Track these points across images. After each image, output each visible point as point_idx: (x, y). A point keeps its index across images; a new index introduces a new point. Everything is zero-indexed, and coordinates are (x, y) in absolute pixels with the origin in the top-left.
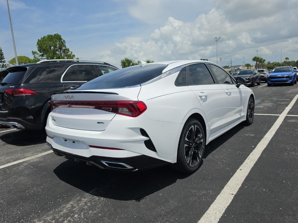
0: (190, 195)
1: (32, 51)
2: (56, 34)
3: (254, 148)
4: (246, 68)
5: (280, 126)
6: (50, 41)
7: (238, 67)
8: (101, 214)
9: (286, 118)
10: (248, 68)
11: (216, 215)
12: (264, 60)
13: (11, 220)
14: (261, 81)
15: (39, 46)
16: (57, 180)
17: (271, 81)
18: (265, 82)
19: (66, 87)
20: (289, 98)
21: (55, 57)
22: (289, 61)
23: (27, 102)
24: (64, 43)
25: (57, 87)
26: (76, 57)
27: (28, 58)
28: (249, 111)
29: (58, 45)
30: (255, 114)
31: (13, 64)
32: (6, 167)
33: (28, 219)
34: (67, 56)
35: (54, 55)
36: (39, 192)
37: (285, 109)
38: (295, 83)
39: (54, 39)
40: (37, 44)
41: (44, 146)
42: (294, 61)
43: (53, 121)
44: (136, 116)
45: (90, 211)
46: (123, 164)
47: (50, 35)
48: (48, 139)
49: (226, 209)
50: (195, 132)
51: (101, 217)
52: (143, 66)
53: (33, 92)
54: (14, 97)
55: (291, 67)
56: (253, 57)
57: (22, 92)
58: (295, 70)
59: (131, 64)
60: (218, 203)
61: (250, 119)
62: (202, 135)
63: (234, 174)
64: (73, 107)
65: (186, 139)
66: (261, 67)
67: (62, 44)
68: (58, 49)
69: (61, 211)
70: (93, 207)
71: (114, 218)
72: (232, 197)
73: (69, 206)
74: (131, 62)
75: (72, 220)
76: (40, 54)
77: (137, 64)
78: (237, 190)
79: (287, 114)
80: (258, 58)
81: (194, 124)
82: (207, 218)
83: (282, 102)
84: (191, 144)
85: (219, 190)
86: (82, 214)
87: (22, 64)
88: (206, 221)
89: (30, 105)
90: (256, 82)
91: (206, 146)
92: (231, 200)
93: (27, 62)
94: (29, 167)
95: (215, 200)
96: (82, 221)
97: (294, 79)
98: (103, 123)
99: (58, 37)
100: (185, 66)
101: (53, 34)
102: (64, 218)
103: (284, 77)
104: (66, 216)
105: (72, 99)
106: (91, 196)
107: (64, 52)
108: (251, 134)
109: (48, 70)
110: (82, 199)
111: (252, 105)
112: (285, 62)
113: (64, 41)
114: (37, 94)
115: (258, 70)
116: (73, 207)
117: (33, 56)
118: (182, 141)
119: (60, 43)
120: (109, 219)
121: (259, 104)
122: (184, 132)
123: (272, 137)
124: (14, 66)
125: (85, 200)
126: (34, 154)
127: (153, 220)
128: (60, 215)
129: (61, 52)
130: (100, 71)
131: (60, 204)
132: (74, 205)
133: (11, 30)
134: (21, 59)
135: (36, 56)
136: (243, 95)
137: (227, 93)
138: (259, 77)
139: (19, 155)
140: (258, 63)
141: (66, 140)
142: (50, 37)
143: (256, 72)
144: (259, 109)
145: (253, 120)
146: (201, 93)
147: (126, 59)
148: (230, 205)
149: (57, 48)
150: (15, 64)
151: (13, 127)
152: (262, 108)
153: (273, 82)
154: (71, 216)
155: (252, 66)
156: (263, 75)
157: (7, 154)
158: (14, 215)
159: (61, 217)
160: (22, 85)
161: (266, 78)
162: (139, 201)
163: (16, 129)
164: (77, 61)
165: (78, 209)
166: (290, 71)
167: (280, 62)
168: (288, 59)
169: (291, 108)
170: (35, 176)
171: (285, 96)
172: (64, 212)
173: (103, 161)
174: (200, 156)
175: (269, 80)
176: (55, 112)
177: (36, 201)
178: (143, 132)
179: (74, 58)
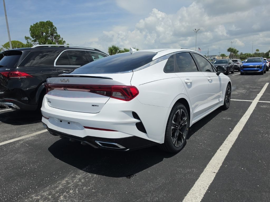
0: (176, 173)
1: (25, 37)
2: (48, 21)
3: (231, 131)
4: (221, 58)
5: (254, 111)
6: (42, 28)
7: (214, 57)
8: (94, 190)
9: (259, 103)
10: (223, 58)
11: (201, 192)
12: (238, 51)
13: (10, 195)
14: (235, 70)
15: (32, 32)
16: (52, 158)
17: (244, 71)
18: (238, 70)
19: (59, 71)
20: (260, 85)
21: (46, 42)
22: (259, 52)
23: (22, 84)
24: (56, 30)
25: (51, 70)
26: (66, 43)
27: (21, 43)
28: (226, 97)
29: (50, 32)
30: (231, 100)
31: (7, 48)
32: (3, 145)
33: (26, 194)
34: (58, 42)
35: (46, 40)
36: (35, 168)
37: (257, 95)
38: (265, 72)
39: (46, 26)
40: (29, 30)
41: (39, 125)
42: (264, 53)
43: (49, 102)
44: (129, 100)
45: (84, 187)
46: (116, 144)
47: (42, 21)
48: (44, 120)
49: (210, 186)
50: (181, 115)
51: (95, 193)
52: (133, 53)
53: (28, 75)
54: (10, 79)
55: (261, 58)
56: (228, 48)
57: (17, 75)
58: (265, 61)
59: (118, 51)
60: (202, 180)
61: (226, 104)
62: (186, 118)
63: (215, 154)
64: (69, 90)
65: (173, 122)
66: (234, 57)
67: (54, 30)
68: (50, 35)
69: (57, 187)
70: (87, 183)
71: (107, 194)
72: (214, 175)
73: (64, 182)
74: (118, 49)
75: (68, 196)
76: (33, 39)
77: (123, 52)
78: (218, 169)
79: (259, 100)
80: (232, 49)
81: (180, 109)
82: (193, 194)
83: (254, 89)
84: (177, 126)
85: (202, 168)
86: (77, 190)
87: (15, 48)
88: (192, 197)
89: (26, 87)
90: (230, 71)
91: (189, 128)
92: (214, 178)
93: (20, 47)
94: (25, 145)
95: (199, 178)
96: (77, 196)
97: (264, 69)
98: (98, 106)
99: (50, 24)
100: (173, 54)
101: (45, 21)
102: (59, 194)
103: (255, 67)
104: (62, 191)
105: (67, 83)
106: (85, 173)
107: (55, 38)
108: (228, 117)
109: (41, 54)
110: (77, 176)
111: (229, 91)
112: (255, 54)
113: (55, 28)
114: (32, 77)
115: (233, 60)
116: (68, 183)
117: (26, 41)
118: (169, 123)
119: (51, 29)
120: (102, 194)
121: (234, 90)
122: (172, 116)
123: (247, 121)
124: (7, 50)
125: (80, 176)
126: (29, 133)
127: (143, 196)
128: (56, 191)
129: (52, 38)
130: (90, 56)
131: (55, 180)
132: (69, 181)
133: (5, 15)
134: (14, 43)
135: (29, 41)
136: (222, 82)
137: (209, 80)
138: (233, 67)
139: (15, 133)
140: (232, 53)
141: (61, 121)
142: (43, 24)
143: (231, 61)
144: (234, 95)
145: (229, 105)
146: (187, 79)
147: (113, 47)
148: (212, 183)
149: (48, 34)
150: (8, 48)
151: (8, 107)
152: (236, 94)
153: (245, 71)
154: (66, 192)
155: (227, 57)
156: (236, 64)
157: (3, 132)
158: (13, 190)
159: (57, 192)
160: (17, 68)
161: (239, 67)
162: (129, 178)
163: (11, 109)
164: (68, 46)
165: (73, 185)
166: (261, 61)
167: (251, 53)
168: (259, 51)
169: (262, 94)
170: (31, 153)
171: (256, 84)
172: (59, 188)
173: (97, 141)
174: (184, 137)
175: (242, 69)
176: (50, 94)
177: (32, 177)
178: (135, 115)
179: (64, 44)
